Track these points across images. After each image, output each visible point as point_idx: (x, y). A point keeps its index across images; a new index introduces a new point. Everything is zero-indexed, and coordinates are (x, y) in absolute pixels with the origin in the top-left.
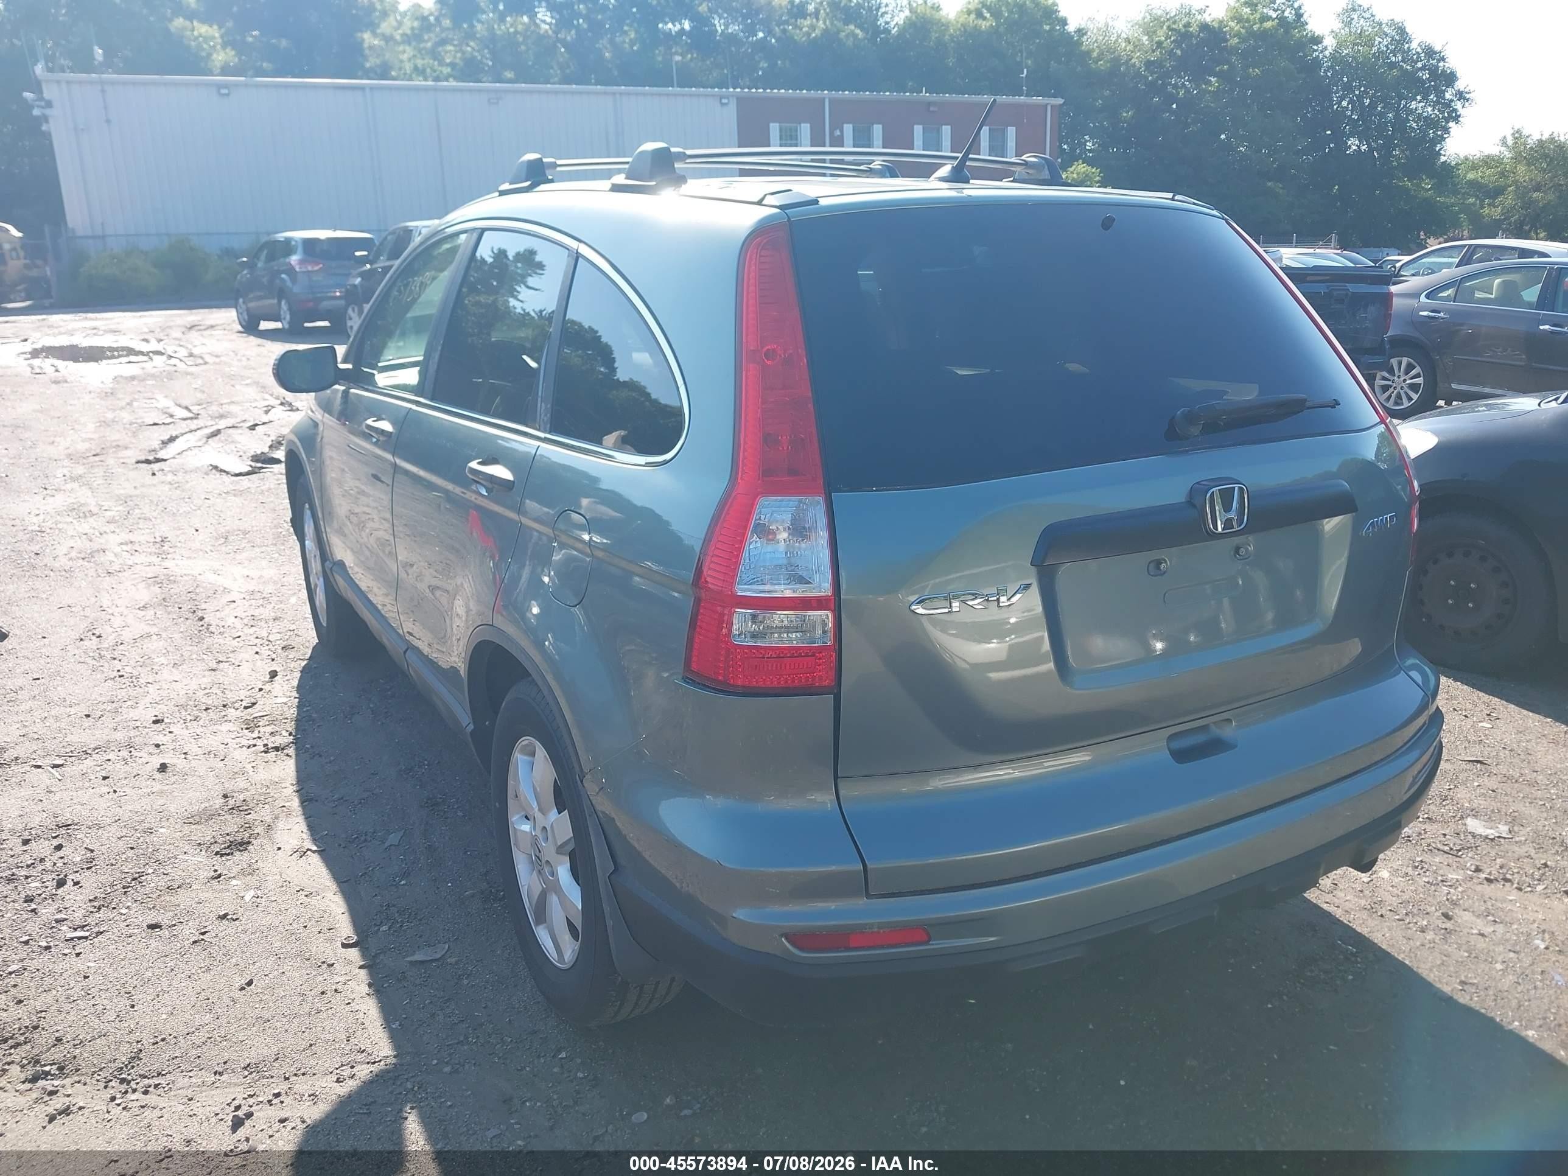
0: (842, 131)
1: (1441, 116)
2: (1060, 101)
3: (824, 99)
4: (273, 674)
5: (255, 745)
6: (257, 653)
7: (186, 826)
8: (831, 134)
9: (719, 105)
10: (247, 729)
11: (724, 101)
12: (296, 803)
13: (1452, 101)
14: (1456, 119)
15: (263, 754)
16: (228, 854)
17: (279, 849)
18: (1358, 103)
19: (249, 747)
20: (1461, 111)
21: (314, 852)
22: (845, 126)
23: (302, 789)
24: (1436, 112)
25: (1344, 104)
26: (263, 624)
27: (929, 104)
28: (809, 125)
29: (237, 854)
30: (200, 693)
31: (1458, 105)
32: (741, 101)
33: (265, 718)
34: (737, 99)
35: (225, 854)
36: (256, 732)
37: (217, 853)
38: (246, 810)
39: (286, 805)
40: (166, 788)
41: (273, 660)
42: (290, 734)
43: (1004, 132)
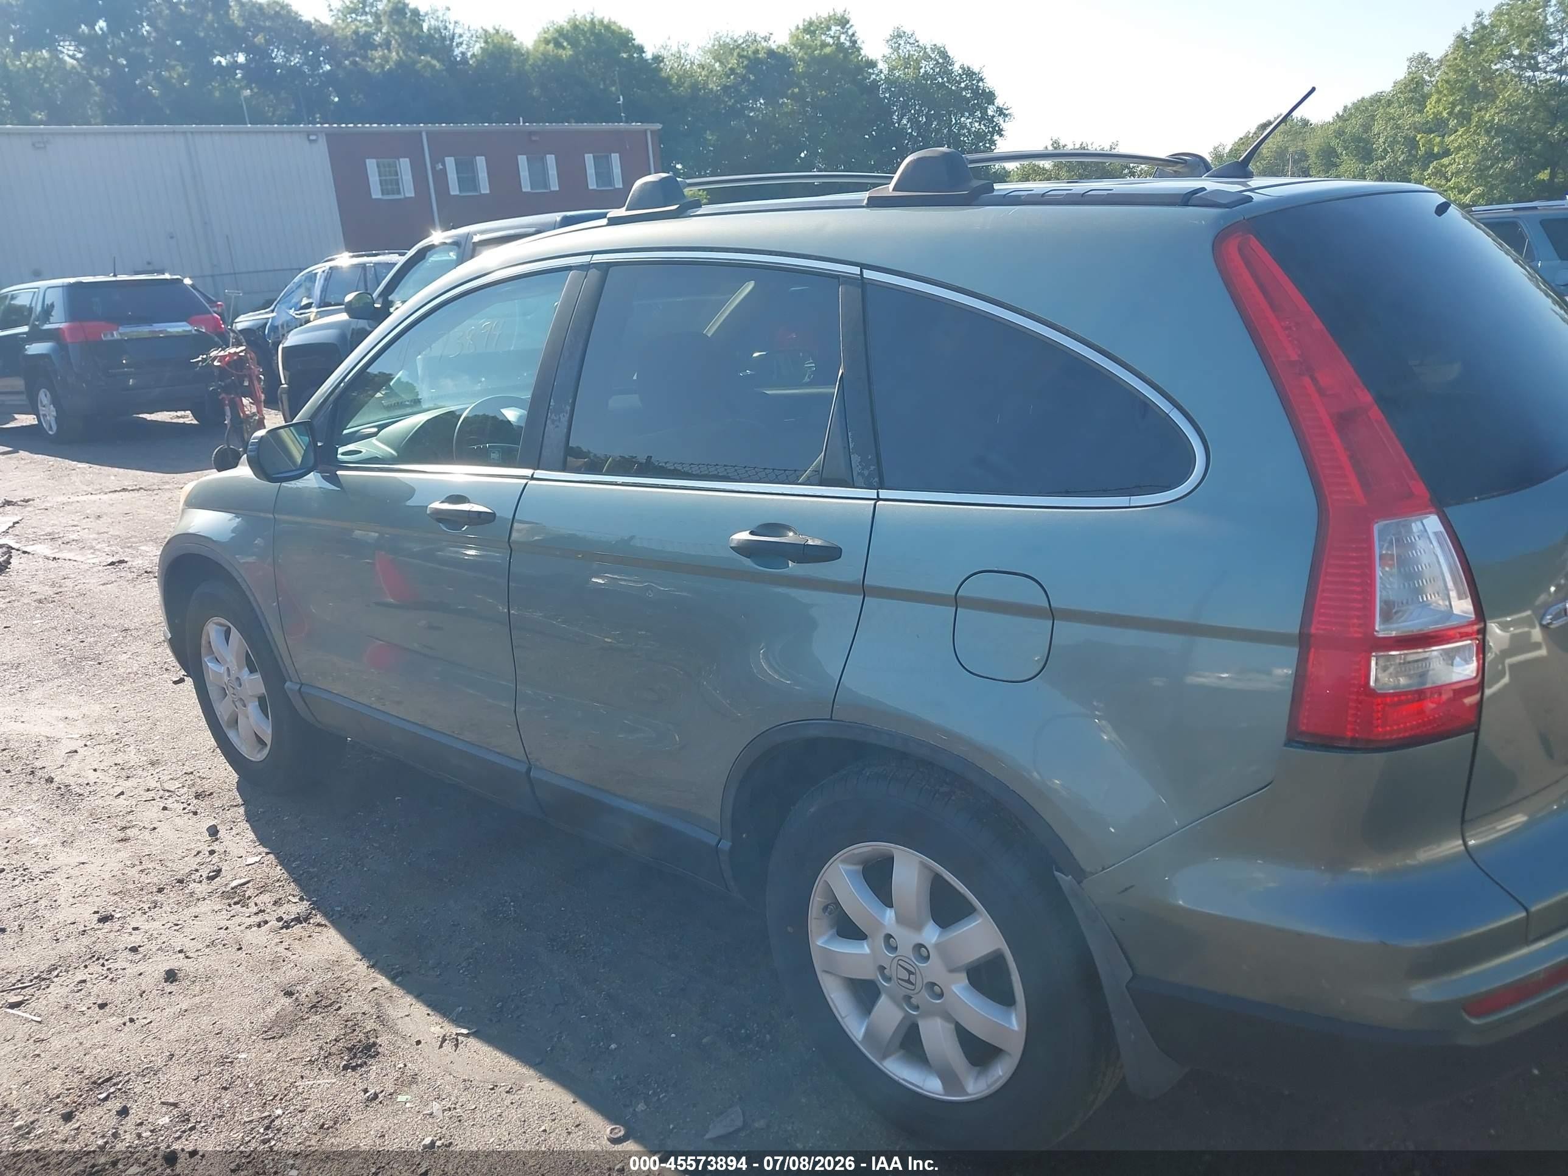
0: (444, 164)
1: (987, 131)
2: (659, 126)
3: (420, 133)
4: (213, 831)
5: (266, 922)
6: (165, 808)
7: (272, 1044)
8: (433, 168)
9: (307, 143)
10: (236, 903)
11: (312, 137)
12: (383, 982)
13: (993, 116)
14: (1000, 132)
15: (284, 930)
16: (361, 1066)
17: (418, 1042)
18: (913, 121)
19: (259, 926)
20: (1003, 125)
21: (467, 1036)
22: (447, 159)
23: (376, 962)
24: (982, 126)
25: (905, 121)
26: (140, 772)
27: (531, 133)
28: (408, 160)
29: (371, 1061)
30: (133, 873)
31: (999, 120)
32: (331, 137)
33: (250, 885)
34: (327, 135)
35: (357, 1065)
36: (252, 904)
37: (345, 1068)
38: (331, 1005)
39: (375, 985)
40: (197, 1000)
41: (195, 813)
42: (301, 899)
43: (608, 159)
